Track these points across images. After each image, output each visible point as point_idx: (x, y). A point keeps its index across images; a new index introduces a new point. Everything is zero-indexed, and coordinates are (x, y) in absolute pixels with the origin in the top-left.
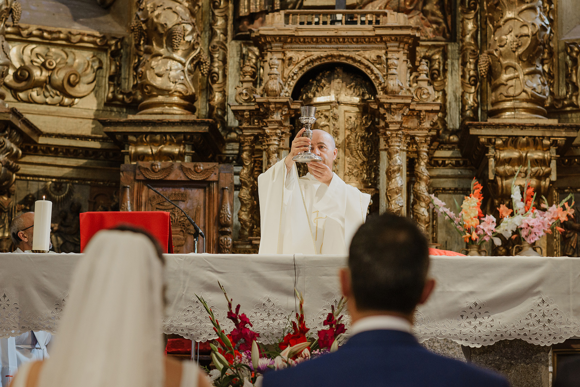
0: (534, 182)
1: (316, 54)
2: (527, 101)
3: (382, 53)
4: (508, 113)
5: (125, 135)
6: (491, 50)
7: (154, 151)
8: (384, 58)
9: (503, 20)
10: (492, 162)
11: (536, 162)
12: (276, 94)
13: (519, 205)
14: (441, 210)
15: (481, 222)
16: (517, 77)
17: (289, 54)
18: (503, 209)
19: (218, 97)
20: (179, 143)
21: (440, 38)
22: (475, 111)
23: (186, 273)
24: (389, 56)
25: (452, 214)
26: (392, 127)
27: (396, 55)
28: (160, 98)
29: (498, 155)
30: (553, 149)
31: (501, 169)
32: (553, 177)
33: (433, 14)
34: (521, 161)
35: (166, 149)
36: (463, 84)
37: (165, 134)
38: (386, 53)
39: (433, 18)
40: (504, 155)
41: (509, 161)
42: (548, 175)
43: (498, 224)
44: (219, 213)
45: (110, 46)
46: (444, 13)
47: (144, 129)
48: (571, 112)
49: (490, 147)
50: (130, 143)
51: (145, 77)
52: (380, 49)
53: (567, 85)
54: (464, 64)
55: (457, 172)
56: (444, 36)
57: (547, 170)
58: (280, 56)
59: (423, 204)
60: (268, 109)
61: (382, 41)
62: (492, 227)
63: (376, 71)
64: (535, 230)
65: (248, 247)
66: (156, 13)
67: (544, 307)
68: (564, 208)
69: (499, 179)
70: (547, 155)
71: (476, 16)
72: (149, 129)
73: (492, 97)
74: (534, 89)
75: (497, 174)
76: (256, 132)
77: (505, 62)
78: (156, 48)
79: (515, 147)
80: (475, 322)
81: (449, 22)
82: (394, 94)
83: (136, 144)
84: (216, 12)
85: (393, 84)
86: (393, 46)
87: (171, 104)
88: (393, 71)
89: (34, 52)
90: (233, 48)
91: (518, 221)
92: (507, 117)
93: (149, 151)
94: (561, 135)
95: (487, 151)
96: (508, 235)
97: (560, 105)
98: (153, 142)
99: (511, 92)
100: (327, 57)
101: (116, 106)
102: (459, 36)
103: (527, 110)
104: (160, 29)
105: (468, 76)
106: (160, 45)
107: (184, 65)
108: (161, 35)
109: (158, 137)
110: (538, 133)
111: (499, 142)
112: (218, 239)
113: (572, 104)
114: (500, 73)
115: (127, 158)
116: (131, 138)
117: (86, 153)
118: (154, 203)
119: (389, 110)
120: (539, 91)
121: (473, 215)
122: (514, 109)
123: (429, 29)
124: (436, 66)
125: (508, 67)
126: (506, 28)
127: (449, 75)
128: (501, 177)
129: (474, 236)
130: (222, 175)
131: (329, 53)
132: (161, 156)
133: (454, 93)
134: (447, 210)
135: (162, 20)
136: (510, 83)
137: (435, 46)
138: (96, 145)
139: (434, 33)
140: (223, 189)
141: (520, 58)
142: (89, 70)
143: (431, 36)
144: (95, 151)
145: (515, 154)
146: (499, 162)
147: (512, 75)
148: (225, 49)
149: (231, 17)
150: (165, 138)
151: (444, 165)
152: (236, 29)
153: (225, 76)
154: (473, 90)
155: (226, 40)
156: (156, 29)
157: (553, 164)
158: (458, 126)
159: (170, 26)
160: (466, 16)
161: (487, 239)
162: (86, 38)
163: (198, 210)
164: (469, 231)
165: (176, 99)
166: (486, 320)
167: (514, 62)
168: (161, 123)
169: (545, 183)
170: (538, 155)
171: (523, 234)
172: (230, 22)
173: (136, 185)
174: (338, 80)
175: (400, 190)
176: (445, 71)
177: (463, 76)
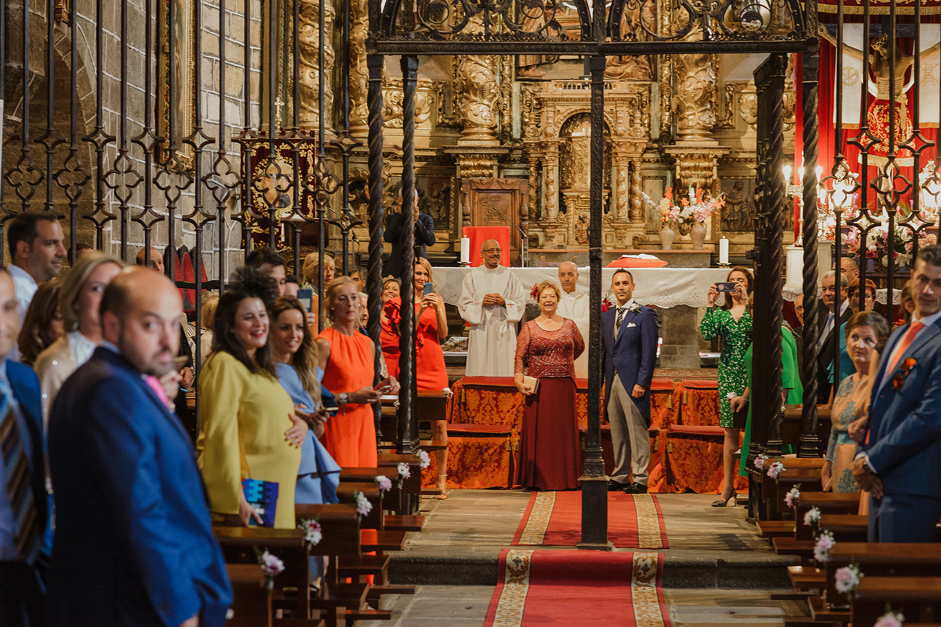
0: (703, 180)
1: (574, 108)
2: (700, 129)
3: (613, 107)
4: (688, 137)
5: (457, 155)
6: (679, 96)
7: (476, 164)
8: (614, 111)
9: (686, 77)
10: (678, 168)
11: (705, 169)
12: (551, 135)
13: (693, 200)
14: (648, 202)
15: (671, 210)
16: (694, 114)
17: (558, 108)
18: (684, 200)
19: (506, 118)
20: (490, 159)
21: (647, 78)
22: (669, 128)
23: (539, 277)
24: (618, 109)
25: (654, 204)
26: (620, 155)
27: (622, 109)
28: (475, 130)
29: (682, 165)
30: (715, 160)
31: (683, 173)
32: (715, 177)
33: (643, 63)
34: (696, 168)
35: (482, 163)
36: (661, 109)
37: (482, 154)
38: (616, 107)
39: (643, 66)
40: (686, 164)
41: (689, 168)
42: (711, 176)
43: (681, 211)
44: (520, 208)
45: (439, 89)
46: (649, 63)
47: (470, 151)
48: (728, 128)
49: (677, 159)
50: (460, 159)
51: (467, 116)
52: (613, 104)
53: (726, 111)
54: (662, 96)
55: (657, 165)
56: (650, 77)
57: (711, 173)
58: (552, 109)
59: (638, 198)
60: (547, 144)
61: (613, 100)
62: (678, 213)
63: (610, 119)
64: (702, 215)
65: (536, 225)
66: (473, 75)
67: (695, 291)
68: (719, 201)
69: (682, 179)
70: (711, 164)
71: (670, 66)
72: (473, 151)
73: (679, 124)
74: (704, 122)
75: (681, 176)
76: (538, 155)
77: (687, 105)
78: (473, 97)
79: (692, 159)
80: (666, 297)
81: (653, 69)
82: (620, 135)
83: (464, 160)
84: (504, 63)
85: (620, 129)
86: (619, 103)
87: (482, 134)
88: (620, 121)
89: (392, 96)
90: (516, 86)
91: (692, 209)
92: (688, 141)
93: (472, 164)
94: (720, 153)
95: (675, 161)
96: (687, 217)
97: (721, 124)
98: (474, 158)
99: (691, 123)
100: (580, 110)
101: (443, 127)
102: (659, 78)
103: (700, 135)
104: (476, 86)
105: (664, 105)
106: (475, 95)
107: (489, 107)
108: (476, 90)
109: (478, 156)
110: (705, 152)
111: (682, 156)
112: (520, 223)
113: (728, 124)
114: (684, 111)
115: (458, 167)
116: (461, 156)
117: (426, 158)
118: (482, 202)
119: (618, 145)
120: (707, 122)
121: (666, 208)
122: (692, 134)
123: (640, 73)
124: (645, 99)
125: (689, 107)
126: (688, 83)
127: (652, 104)
128: (684, 177)
129: (667, 219)
130: (522, 186)
131: (582, 107)
132: (480, 167)
133: (656, 114)
134: (651, 202)
135: (476, 81)
136: (690, 117)
137: (644, 85)
138: (433, 154)
139: (643, 75)
140: (523, 194)
141: (696, 102)
142: (426, 105)
143: (641, 77)
144: (432, 157)
145: (692, 164)
146: (683, 169)
147: (691, 112)
148: (511, 88)
149: (513, 66)
150: (482, 157)
151: (649, 161)
152: (517, 75)
153: (511, 106)
154: (667, 113)
155: (511, 82)
156: (473, 85)
157: (715, 170)
158: (658, 137)
159: (481, 84)
160: (664, 65)
161: (674, 220)
162: (425, 85)
163: (508, 206)
164: (665, 216)
165: (485, 130)
166: (671, 296)
167: (693, 105)
168: (480, 148)
169: (710, 181)
170: (706, 164)
171: (695, 217)
172: (514, 69)
173: (472, 191)
174: (587, 122)
175: (624, 192)
176: (650, 101)
177: (661, 105)
